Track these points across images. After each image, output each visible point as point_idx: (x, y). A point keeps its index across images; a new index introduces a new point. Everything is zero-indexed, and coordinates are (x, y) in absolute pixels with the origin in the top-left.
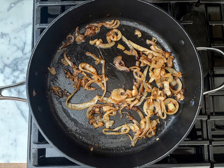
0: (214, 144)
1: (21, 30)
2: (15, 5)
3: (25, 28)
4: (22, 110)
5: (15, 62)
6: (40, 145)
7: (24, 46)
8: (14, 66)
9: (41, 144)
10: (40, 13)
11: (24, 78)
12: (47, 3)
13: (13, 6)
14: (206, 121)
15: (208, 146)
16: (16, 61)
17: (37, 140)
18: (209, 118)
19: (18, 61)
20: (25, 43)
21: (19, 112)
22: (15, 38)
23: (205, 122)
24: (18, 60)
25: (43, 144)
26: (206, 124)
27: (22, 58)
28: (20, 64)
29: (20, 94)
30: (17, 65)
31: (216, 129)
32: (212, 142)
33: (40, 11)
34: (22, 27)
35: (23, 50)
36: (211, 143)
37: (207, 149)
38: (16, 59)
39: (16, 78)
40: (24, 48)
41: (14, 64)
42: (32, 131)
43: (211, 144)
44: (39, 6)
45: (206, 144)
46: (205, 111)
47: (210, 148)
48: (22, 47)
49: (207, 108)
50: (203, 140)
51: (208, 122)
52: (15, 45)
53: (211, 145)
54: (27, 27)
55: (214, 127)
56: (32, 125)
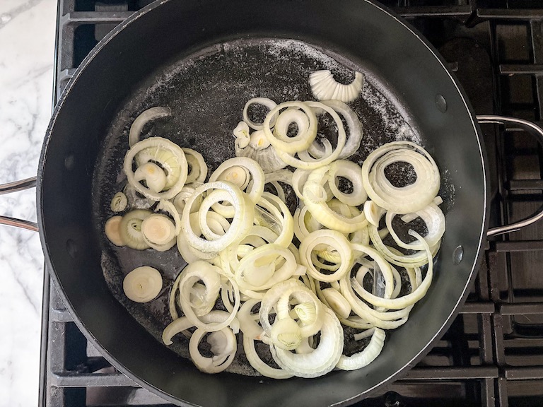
0: (509, 376)
1: (28, 81)
2: (12, 19)
3: (36, 77)
4: (27, 287)
5: (9, 164)
6: (69, 379)
7: (34, 124)
8: (9, 175)
9: (71, 376)
10: (72, 39)
11: (33, 203)
12: (90, 16)
13: (7, 23)
14: (492, 317)
15: (496, 380)
16: (12, 162)
17: (62, 365)
18: (497, 309)
19: (18, 161)
20: (35, 116)
21: (20, 290)
22: (11, 102)
23: (489, 319)
24: (18, 158)
25: (75, 375)
26: (490, 324)
27: (27, 153)
28: (22, 168)
29: (22, 244)
30: (16, 171)
31: (515, 335)
32: (506, 372)
33: (73, 34)
34: (29, 73)
35: (30, 134)
36: (502, 373)
37: (493, 387)
38: (14, 155)
39: (13, 203)
40: (33, 128)
41: (8, 169)
42: (49, 342)
43: (504, 377)
44: (70, 24)
45: (489, 376)
46: (489, 291)
47: (500, 385)
48: (28, 124)
49: (492, 285)
50: (484, 365)
51: (494, 321)
52: (10, 120)
53: (501, 379)
54: (41, 74)
55: (510, 331)
56: (50, 326)
